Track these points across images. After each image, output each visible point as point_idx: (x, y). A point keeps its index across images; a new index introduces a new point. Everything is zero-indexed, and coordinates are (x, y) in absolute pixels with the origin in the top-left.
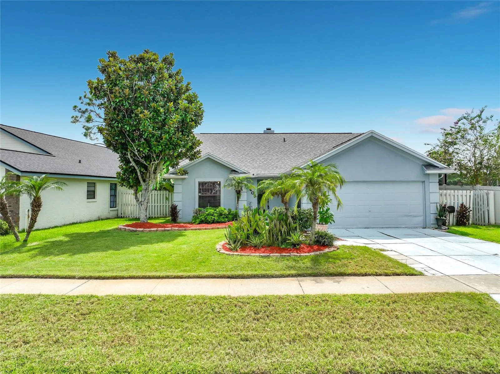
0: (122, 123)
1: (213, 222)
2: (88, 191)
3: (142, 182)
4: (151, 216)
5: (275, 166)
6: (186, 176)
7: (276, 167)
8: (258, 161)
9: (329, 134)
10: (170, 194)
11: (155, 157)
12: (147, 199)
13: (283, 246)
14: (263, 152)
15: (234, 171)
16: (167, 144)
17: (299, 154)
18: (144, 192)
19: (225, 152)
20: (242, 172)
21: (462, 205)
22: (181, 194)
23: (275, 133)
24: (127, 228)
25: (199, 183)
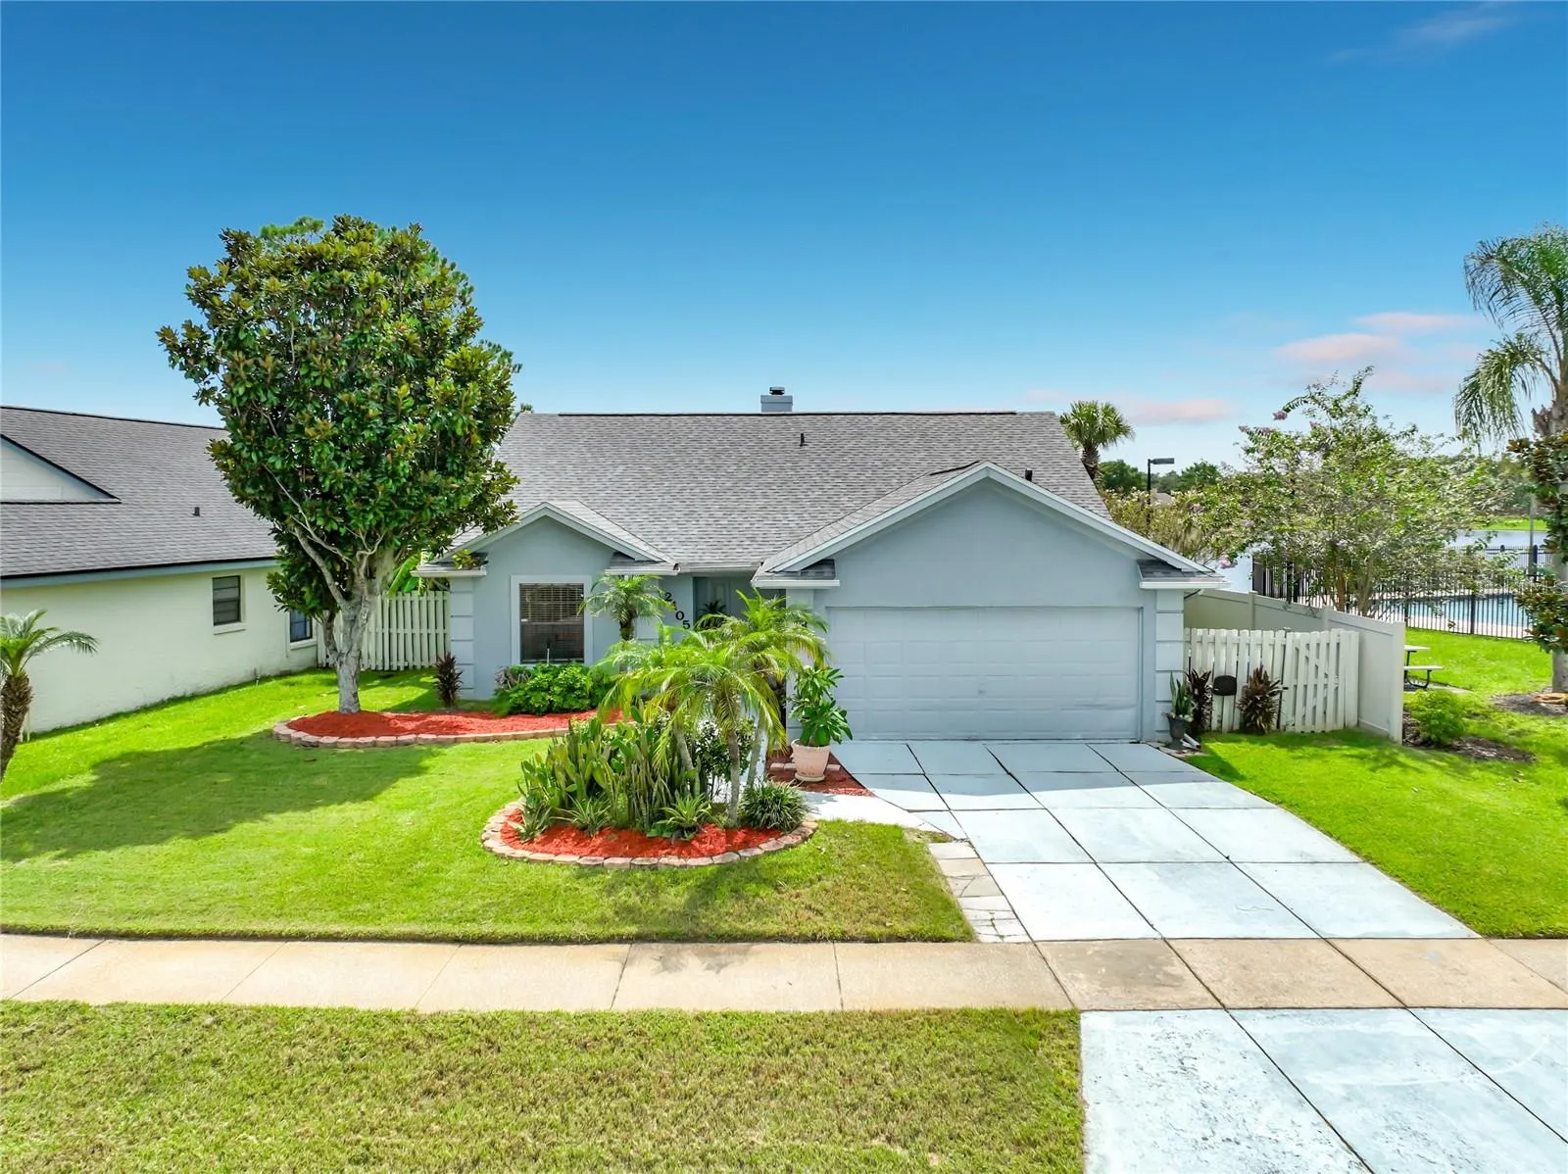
0: (262, 449)
1: (550, 711)
2: (216, 603)
3: (340, 601)
4: (411, 666)
5: (749, 534)
6: (482, 571)
7: (753, 539)
8: (706, 515)
9: (946, 418)
11: (363, 538)
12: (355, 647)
13: (653, 833)
14: (728, 484)
15: (620, 557)
16: (390, 508)
17: (832, 492)
19: (618, 484)
20: (641, 559)
21: (1258, 673)
22: (471, 620)
23: (795, 410)
24: (295, 734)
25: (523, 589)
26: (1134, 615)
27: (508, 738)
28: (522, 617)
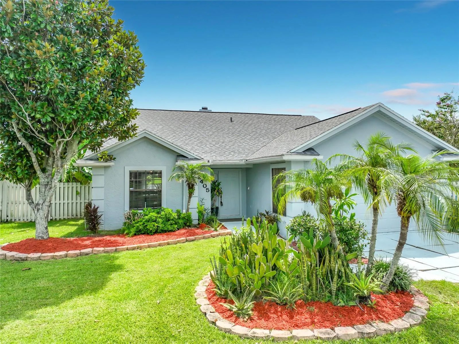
1: (156, 232)
3: (39, 172)
6: (111, 163)
10: (83, 188)
11: (64, 130)
12: (48, 200)
13: (342, 302)
15: (181, 157)
16: (87, 109)
18: (44, 190)
22: (103, 189)
25: (131, 173)
28: (130, 187)
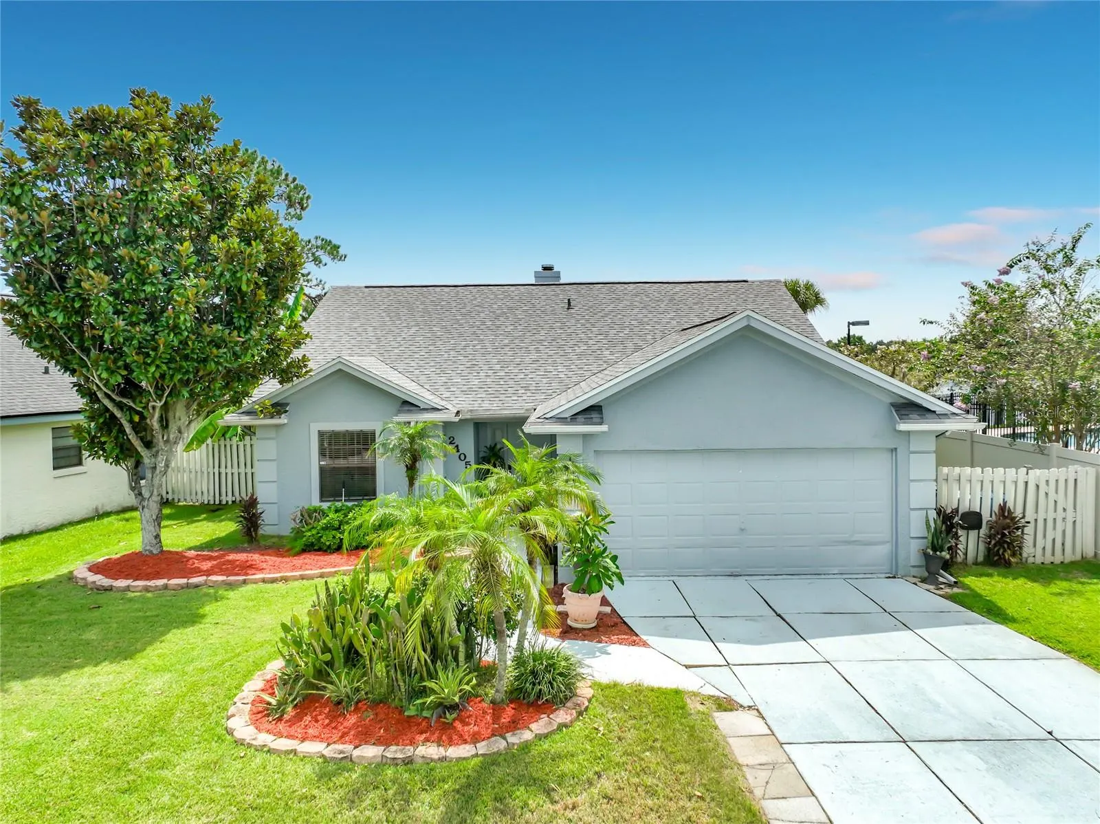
0: (43, 303)
2: (55, 450)
5: (523, 383)
6: (283, 420)
7: (526, 388)
8: (486, 367)
9: (689, 286)
14: (506, 341)
15: (407, 405)
17: (596, 347)
19: (410, 343)
20: (426, 407)
21: (1003, 508)
22: (274, 464)
23: (562, 281)
25: (321, 435)
26: (889, 455)
27: (295, 579)
28: (321, 460)
